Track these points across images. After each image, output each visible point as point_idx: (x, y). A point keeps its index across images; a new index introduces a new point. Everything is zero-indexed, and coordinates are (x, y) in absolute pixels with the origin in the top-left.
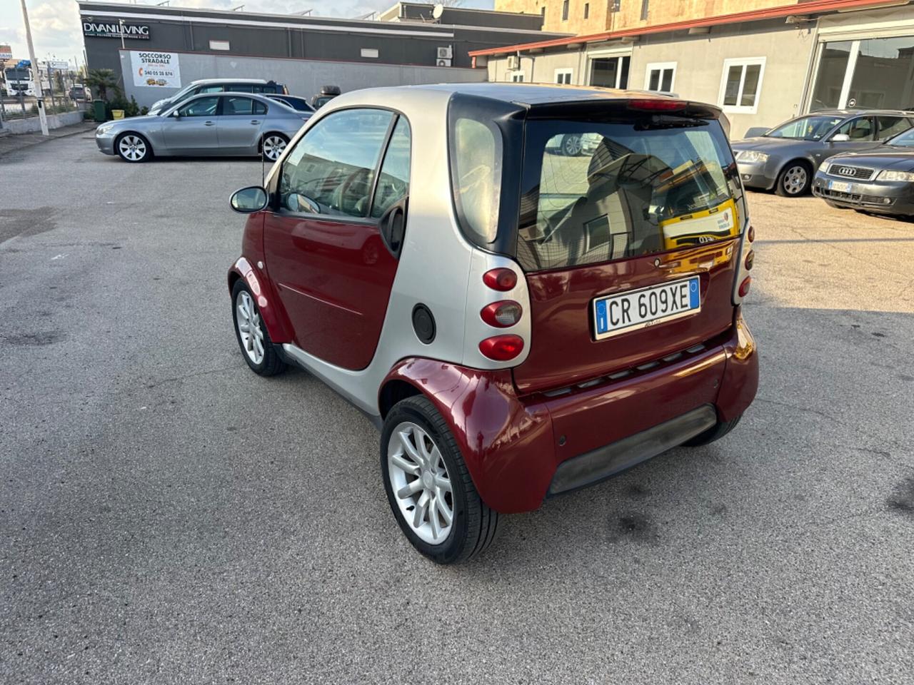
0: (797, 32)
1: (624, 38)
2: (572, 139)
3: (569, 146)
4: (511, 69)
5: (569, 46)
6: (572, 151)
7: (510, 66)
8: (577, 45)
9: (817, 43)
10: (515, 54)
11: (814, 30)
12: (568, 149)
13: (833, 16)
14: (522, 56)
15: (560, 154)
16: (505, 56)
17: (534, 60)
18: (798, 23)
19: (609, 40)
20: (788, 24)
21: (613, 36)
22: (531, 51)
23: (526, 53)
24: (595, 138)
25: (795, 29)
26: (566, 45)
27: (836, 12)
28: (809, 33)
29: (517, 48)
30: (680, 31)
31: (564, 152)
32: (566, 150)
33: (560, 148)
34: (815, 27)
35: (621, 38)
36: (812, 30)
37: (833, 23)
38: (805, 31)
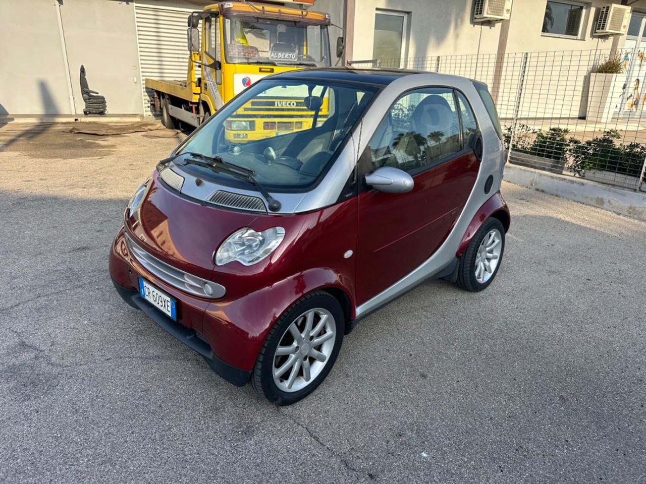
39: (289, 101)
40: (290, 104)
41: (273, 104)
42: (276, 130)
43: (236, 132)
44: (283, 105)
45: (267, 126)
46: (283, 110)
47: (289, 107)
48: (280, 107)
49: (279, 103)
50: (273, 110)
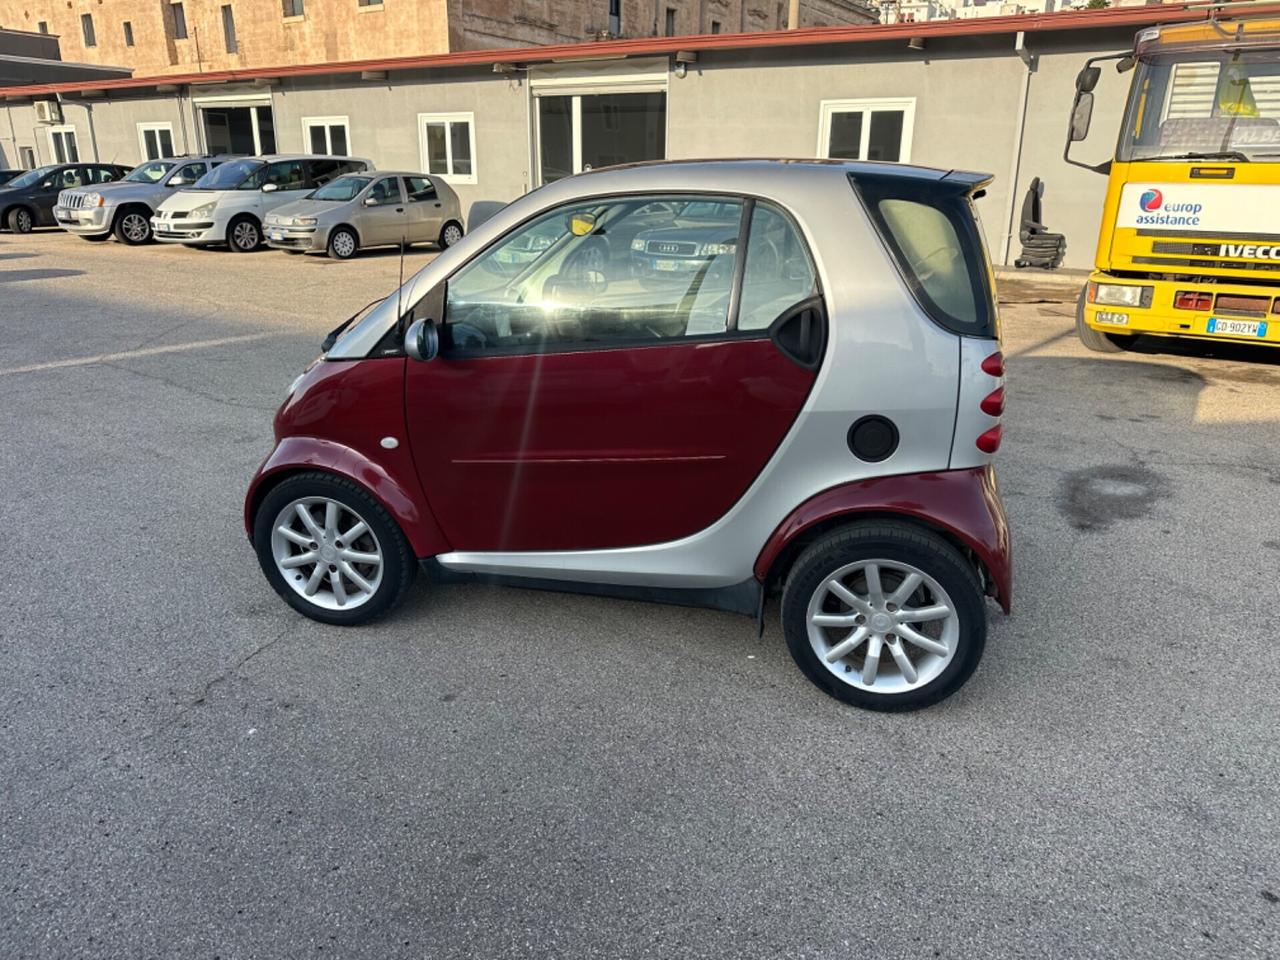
0: (505, 83)
1: (257, 80)
2: (241, 227)
3: (238, 237)
4: (46, 122)
5: (158, 89)
6: (245, 245)
7: (42, 116)
8: (171, 88)
9: (532, 98)
10: (51, 98)
11: (526, 82)
12: (238, 241)
13: (547, 66)
14: (65, 101)
15: (228, 250)
16: (29, 100)
17: (90, 109)
18: (507, 72)
19: (229, 82)
20: (496, 73)
21: (238, 77)
22: (83, 94)
23: (74, 97)
24: (291, 223)
25: (503, 79)
26: (155, 87)
27: (550, 62)
28: (520, 84)
29: (56, 89)
30: (343, 74)
31: (232, 246)
32: (235, 243)
33: (227, 241)
34: (525, 78)
35: (253, 80)
36: (523, 81)
37: (547, 75)
38: (515, 82)
39: (1266, 246)
40: (1266, 253)
41: (1216, 250)
42: (1211, 313)
43: (1100, 308)
44: (1245, 254)
45: (1183, 301)
46: (1242, 266)
47: (1263, 259)
48: (1234, 256)
49: (1232, 248)
50: (1211, 264)
